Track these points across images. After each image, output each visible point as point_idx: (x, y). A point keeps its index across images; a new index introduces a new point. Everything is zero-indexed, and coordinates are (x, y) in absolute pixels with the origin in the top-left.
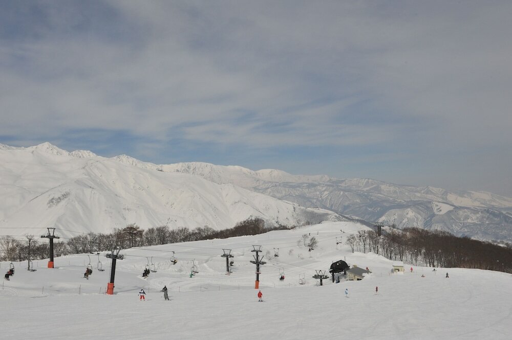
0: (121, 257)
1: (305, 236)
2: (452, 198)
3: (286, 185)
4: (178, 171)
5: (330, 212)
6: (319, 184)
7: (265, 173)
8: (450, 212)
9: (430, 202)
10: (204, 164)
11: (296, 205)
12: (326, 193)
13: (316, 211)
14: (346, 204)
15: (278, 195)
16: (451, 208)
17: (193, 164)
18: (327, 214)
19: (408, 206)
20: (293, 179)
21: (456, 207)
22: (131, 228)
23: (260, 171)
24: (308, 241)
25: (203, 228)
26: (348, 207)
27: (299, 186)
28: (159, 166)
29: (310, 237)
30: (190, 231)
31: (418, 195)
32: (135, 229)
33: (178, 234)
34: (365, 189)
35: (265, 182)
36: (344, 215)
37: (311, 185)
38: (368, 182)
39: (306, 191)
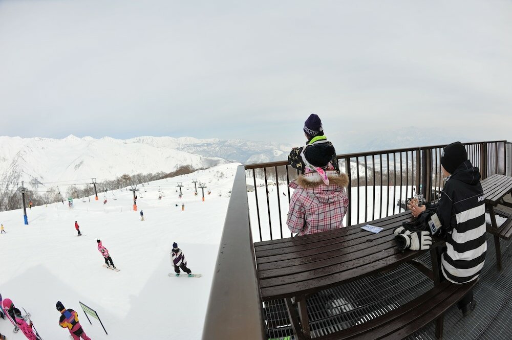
0: (138, 190)
1: (218, 172)
2: (282, 147)
3: (195, 145)
4: (134, 142)
5: (220, 159)
6: (214, 144)
7: (182, 140)
8: (282, 154)
9: (272, 150)
10: (148, 137)
11: (201, 156)
12: (218, 148)
13: (213, 159)
14: (229, 153)
15: (191, 151)
16: (282, 153)
17: (142, 138)
18: (219, 160)
19: (261, 153)
20: (198, 141)
21: (284, 152)
22: (125, 176)
23: (180, 139)
24: (220, 175)
25: (160, 172)
26: (230, 155)
27: (202, 146)
28: (124, 141)
29: (220, 172)
30: (153, 175)
31: (266, 146)
32: (127, 176)
33: (147, 177)
34: (239, 145)
35: (183, 145)
36: (229, 160)
37: (209, 145)
38: (240, 141)
39: (206, 148)
